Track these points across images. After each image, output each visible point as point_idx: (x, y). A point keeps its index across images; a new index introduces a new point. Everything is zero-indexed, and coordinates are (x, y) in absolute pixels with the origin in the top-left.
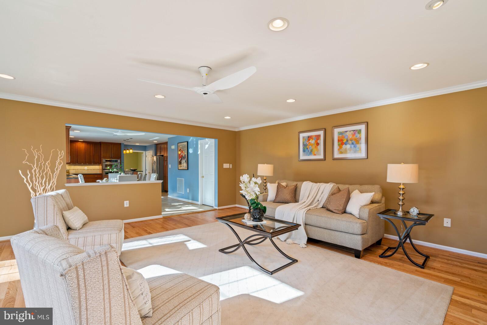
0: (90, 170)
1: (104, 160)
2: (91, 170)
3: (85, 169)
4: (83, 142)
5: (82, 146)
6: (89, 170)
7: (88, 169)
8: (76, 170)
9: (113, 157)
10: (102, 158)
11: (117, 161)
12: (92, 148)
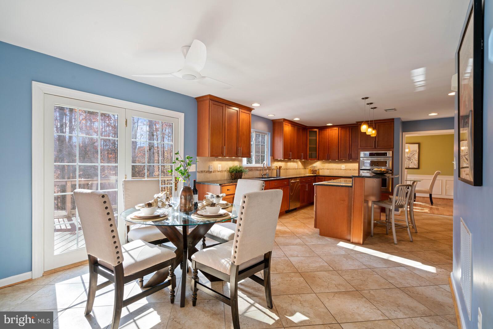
0: (349, 170)
1: (362, 154)
3: (342, 168)
5: (334, 133)
6: (347, 170)
7: (346, 168)
9: (378, 147)
10: (359, 150)
11: (385, 154)
12: (348, 135)
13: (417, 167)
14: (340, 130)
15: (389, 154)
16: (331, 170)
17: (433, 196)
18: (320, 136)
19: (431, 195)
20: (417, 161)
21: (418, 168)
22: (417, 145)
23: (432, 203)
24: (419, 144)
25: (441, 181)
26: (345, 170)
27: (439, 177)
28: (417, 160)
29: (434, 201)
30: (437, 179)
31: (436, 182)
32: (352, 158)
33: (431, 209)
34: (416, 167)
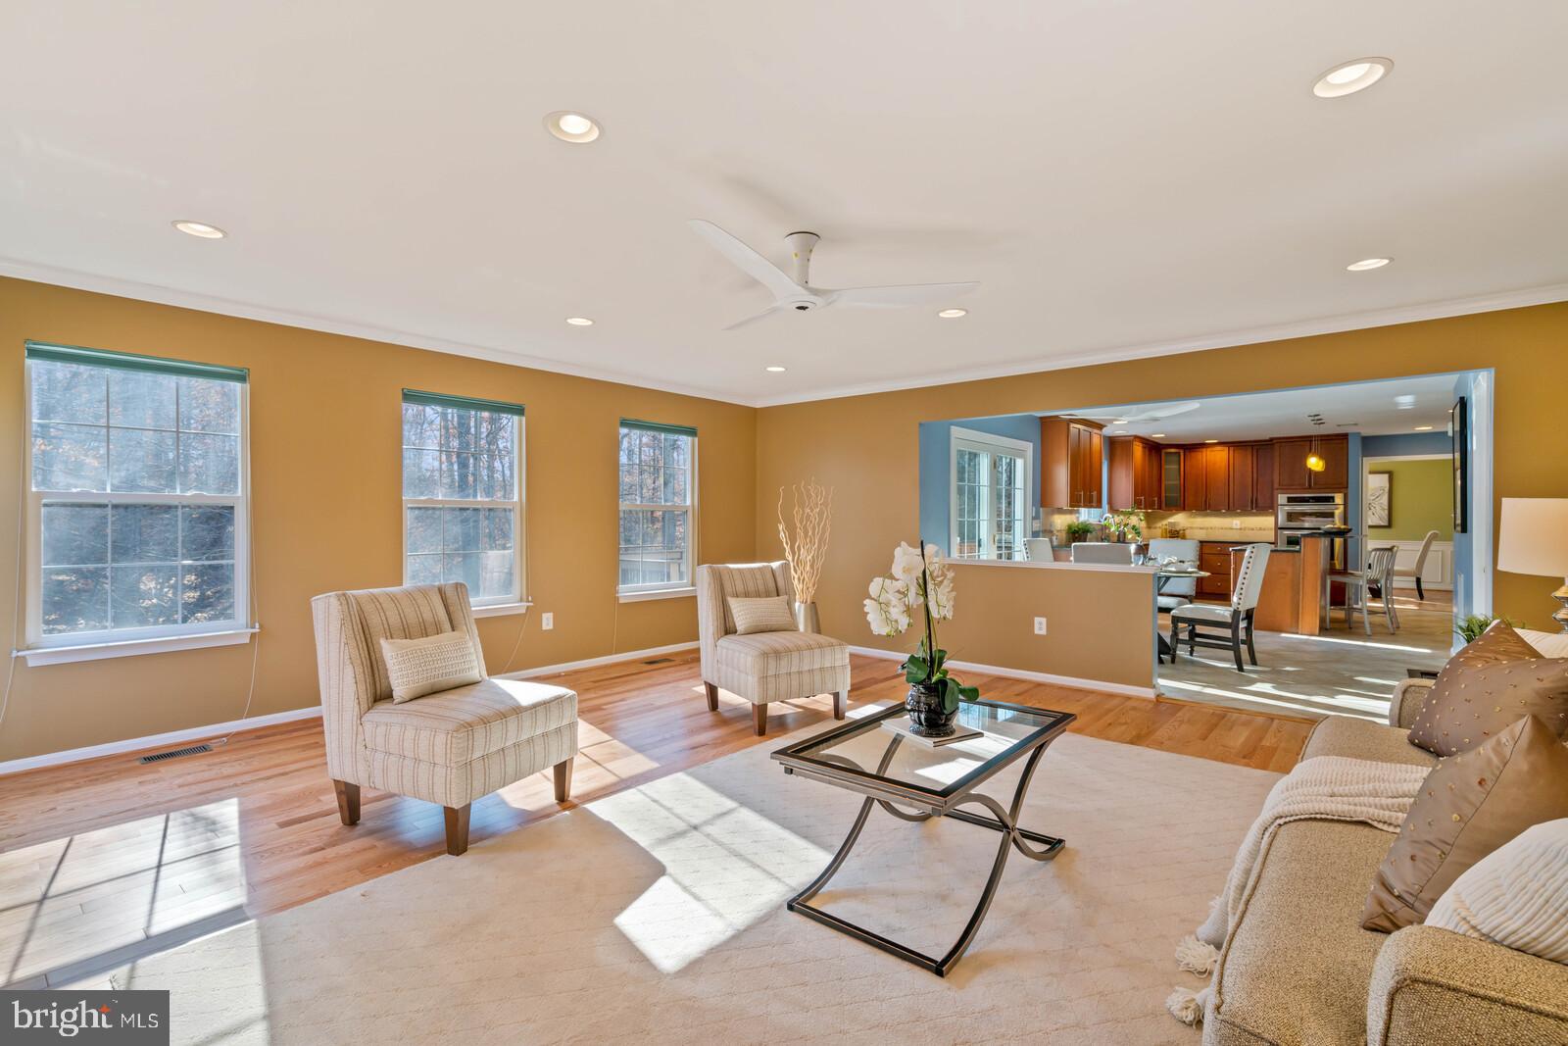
0: (1249, 529)
1: (1282, 498)
2: (1253, 529)
3: (1234, 527)
4: (1220, 444)
5: (1218, 458)
6: (1245, 529)
7: (1243, 526)
8: (1207, 528)
9: (1317, 487)
10: (1276, 491)
11: (1331, 499)
12: (1250, 462)
13: (1386, 524)
14: (1231, 452)
15: (1339, 498)
16: (1210, 530)
17: (1424, 586)
18: (1187, 463)
19: (1418, 581)
20: (1386, 512)
21: (1389, 526)
22: (1386, 476)
23: (1421, 597)
24: (1390, 474)
25: (1440, 553)
26: (1241, 529)
27: (1435, 546)
28: (1386, 507)
29: (1425, 593)
30: (1432, 548)
31: (1430, 555)
32: (1260, 505)
33: (1419, 605)
34: (1382, 524)
